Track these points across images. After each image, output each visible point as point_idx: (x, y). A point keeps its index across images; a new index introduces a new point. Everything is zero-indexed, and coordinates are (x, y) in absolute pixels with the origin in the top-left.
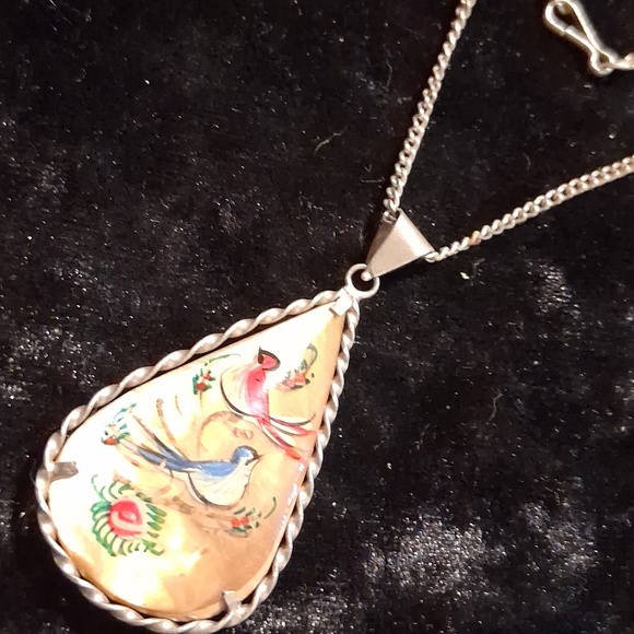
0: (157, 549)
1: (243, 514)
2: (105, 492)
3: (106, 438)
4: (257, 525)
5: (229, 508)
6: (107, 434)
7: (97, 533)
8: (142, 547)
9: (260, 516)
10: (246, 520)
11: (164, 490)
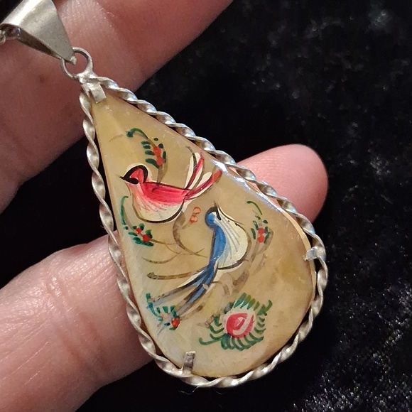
0: (267, 305)
1: (257, 232)
2: (215, 336)
3: (171, 326)
4: (266, 222)
5: (249, 241)
6: (168, 324)
7: (244, 347)
8: (263, 316)
9: (259, 218)
10: (261, 231)
11: (226, 291)
